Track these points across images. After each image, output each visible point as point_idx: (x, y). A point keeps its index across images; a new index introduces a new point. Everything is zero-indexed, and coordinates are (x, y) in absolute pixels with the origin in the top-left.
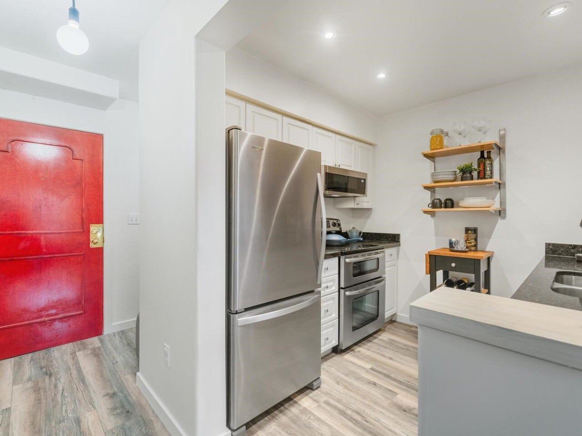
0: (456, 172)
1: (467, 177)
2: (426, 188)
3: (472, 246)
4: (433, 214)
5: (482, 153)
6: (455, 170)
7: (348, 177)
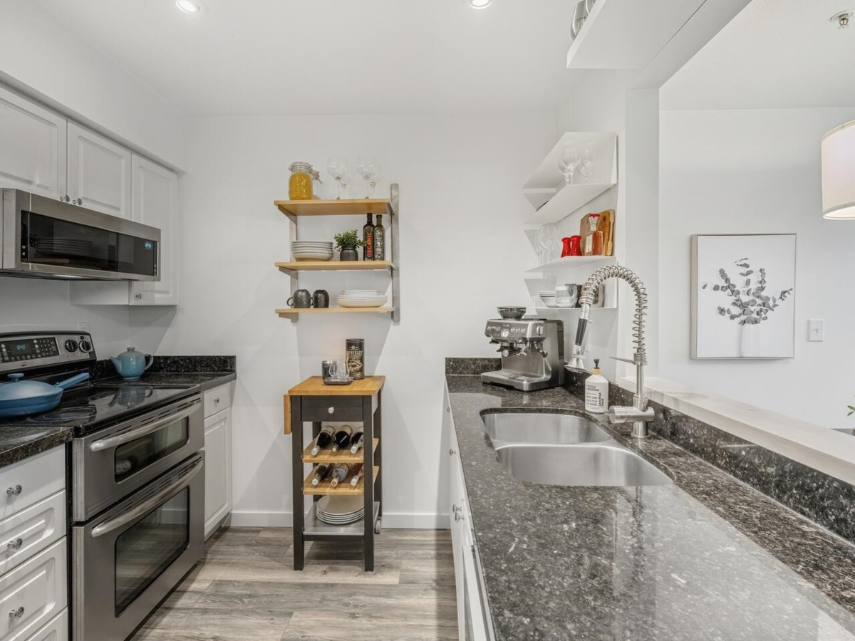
0: (331, 244)
1: (349, 254)
2: (283, 269)
3: (358, 371)
4: (294, 318)
5: (370, 216)
6: (330, 241)
7: (118, 234)
